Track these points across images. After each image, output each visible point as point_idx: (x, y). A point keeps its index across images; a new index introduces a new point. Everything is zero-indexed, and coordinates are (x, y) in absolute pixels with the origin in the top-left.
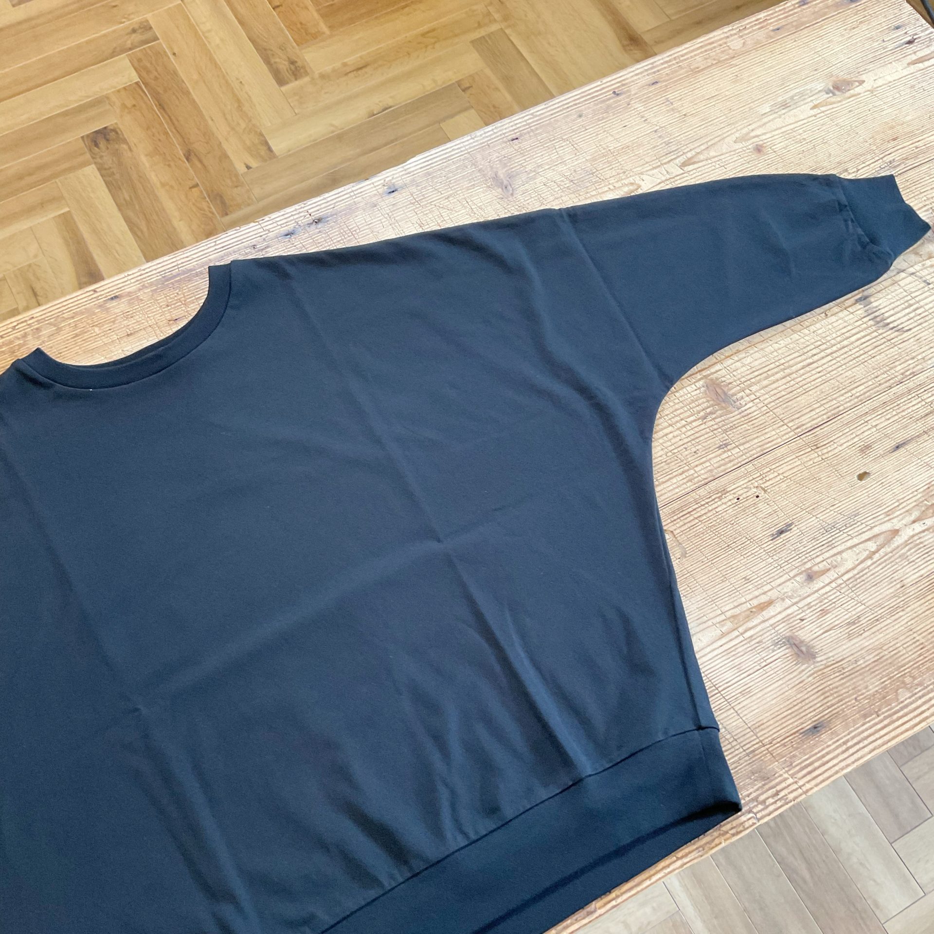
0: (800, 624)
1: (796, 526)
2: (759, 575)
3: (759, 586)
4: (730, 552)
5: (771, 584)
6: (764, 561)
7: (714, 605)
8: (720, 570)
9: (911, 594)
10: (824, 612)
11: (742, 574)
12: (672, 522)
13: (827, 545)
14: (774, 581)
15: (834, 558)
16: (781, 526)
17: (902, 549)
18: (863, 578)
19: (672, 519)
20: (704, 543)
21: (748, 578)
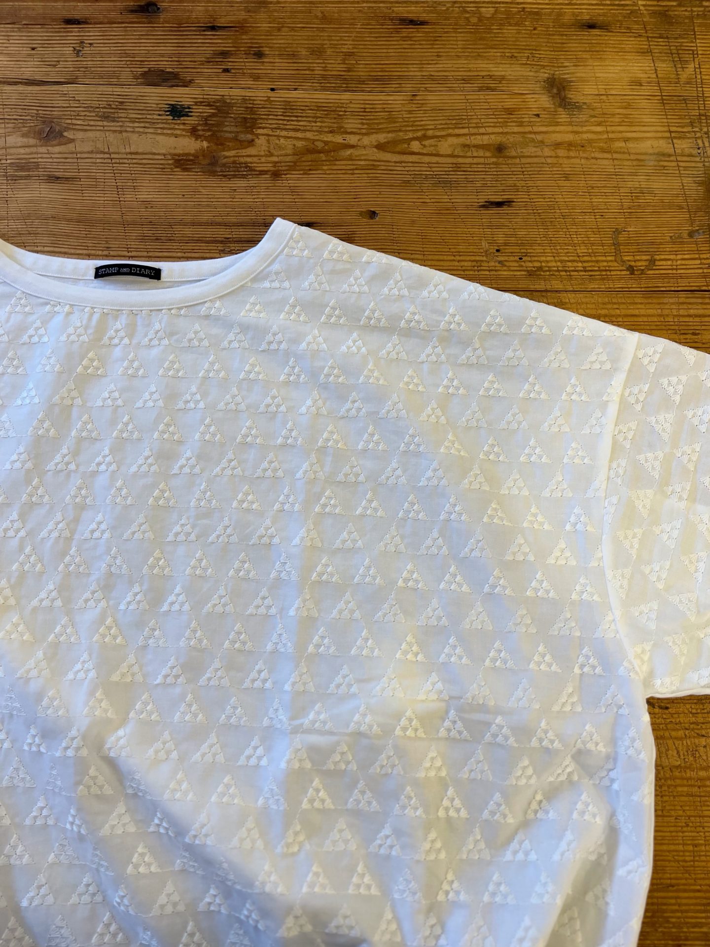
0: (543, 112)
1: (478, 203)
2: (551, 176)
3: (558, 165)
5: (544, 162)
6: (538, 187)
7: (617, 170)
8: (590, 200)
9: (410, 86)
10: (510, 111)
11: (569, 185)
12: (610, 271)
13: (459, 169)
14: (539, 163)
15: (461, 154)
16: (494, 210)
17: (387, 128)
18: (448, 122)
19: (608, 273)
21: (564, 179)
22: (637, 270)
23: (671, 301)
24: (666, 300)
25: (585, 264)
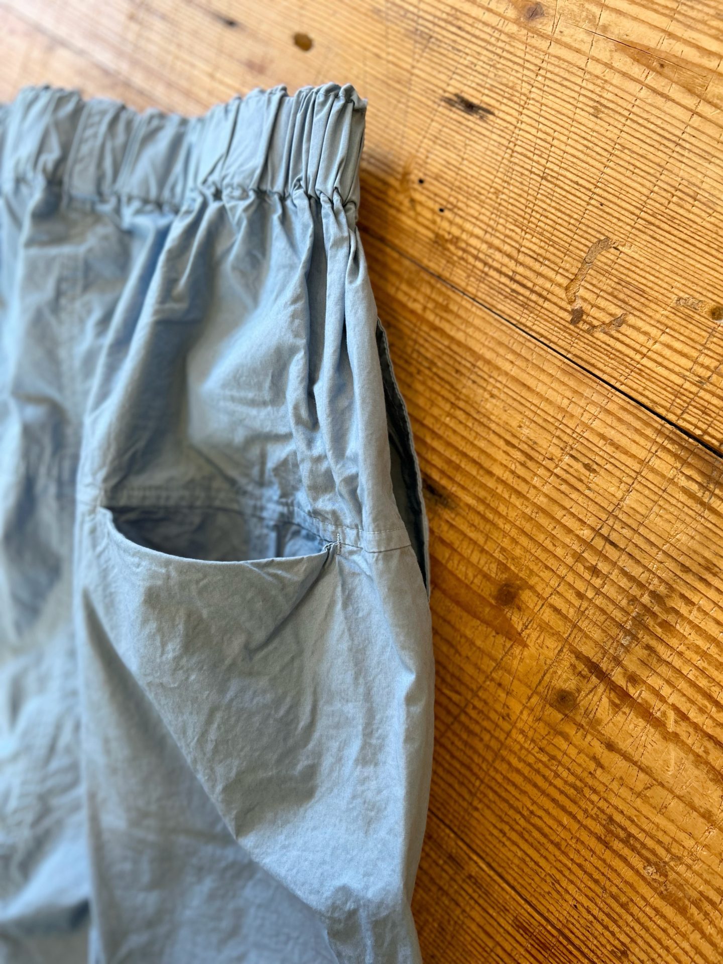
1: (445, 91)
2: (576, 95)
3: (599, 82)
4: (556, 169)
5: (583, 66)
6: (542, 104)
7: (684, 136)
8: (601, 167)
11: (591, 125)
12: (546, 299)
14: (574, 65)
16: (458, 114)
19: (541, 301)
20: (560, 221)
21: (592, 111)
22: (585, 322)
23: (596, 398)
24: (587, 392)
25: (520, 269)
